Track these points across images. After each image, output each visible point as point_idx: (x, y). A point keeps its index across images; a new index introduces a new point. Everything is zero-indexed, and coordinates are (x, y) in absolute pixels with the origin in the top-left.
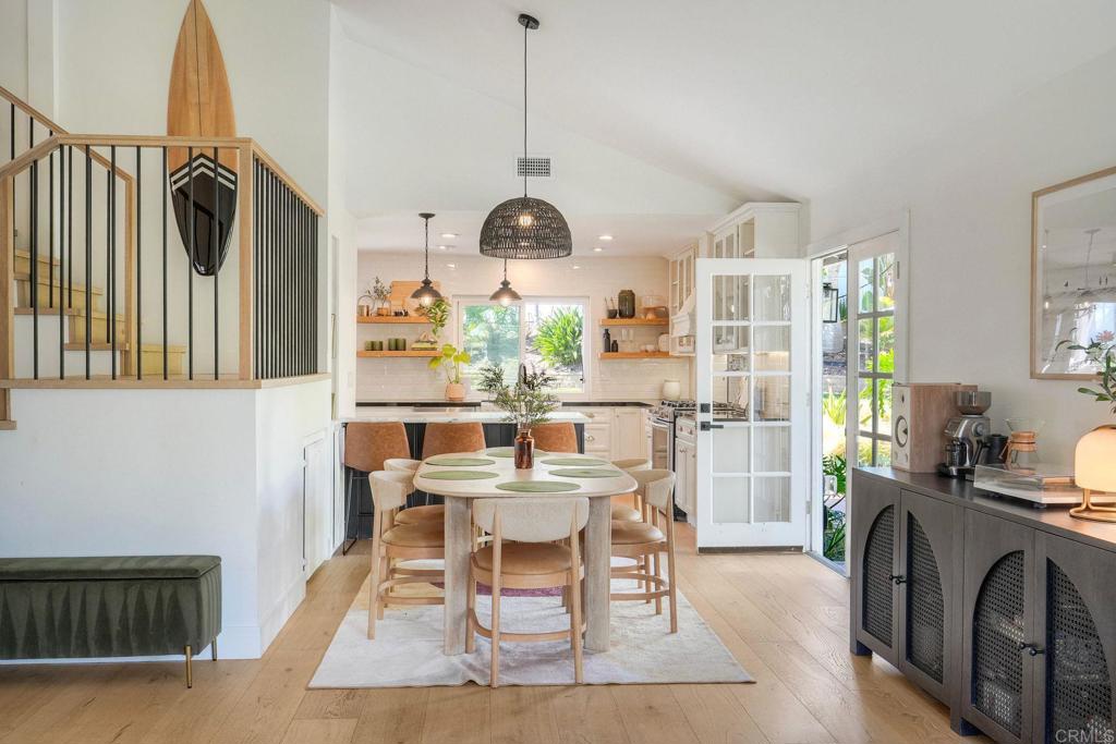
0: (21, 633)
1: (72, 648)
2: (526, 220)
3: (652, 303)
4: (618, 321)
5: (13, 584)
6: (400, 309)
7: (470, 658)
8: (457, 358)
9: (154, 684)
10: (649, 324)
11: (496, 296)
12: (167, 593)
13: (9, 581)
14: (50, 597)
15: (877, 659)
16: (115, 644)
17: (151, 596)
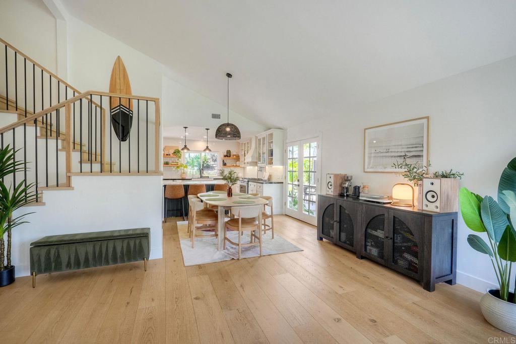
0: (82, 261)
1: (103, 262)
2: (228, 129)
3: (235, 153)
4: (226, 158)
5: (79, 244)
6: (167, 153)
7: (226, 251)
8: (184, 167)
9: (131, 271)
10: (234, 159)
11: (205, 150)
12: (137, 242)
13: (78, 243)
14: (94, 247)
15: (324, 240)
16: (119, 260)
17: (132, 244)
